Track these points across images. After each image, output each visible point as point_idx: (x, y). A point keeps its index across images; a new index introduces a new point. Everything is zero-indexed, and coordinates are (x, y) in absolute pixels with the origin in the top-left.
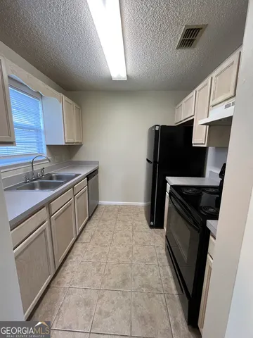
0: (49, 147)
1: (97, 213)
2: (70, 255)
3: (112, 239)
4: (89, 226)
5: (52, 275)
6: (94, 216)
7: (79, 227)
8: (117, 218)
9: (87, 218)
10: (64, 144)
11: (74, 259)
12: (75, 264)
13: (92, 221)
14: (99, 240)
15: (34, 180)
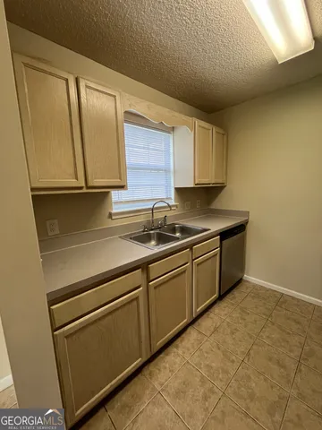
0: (178, 190)
1: (236, 293)
2: (178, 342)
3: (248, 354)
4: (216, 309)
5: (145, 359)
6: (230, 296)
7: (197, 307)
8: (270, 316)
9: (216, 295)
10: (192, 186)
11: (180, 352)
12: (178, 360)
13: (223, 304)
14: (224, 342)
15: (152, 230)
